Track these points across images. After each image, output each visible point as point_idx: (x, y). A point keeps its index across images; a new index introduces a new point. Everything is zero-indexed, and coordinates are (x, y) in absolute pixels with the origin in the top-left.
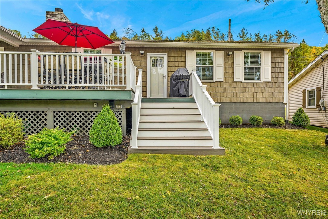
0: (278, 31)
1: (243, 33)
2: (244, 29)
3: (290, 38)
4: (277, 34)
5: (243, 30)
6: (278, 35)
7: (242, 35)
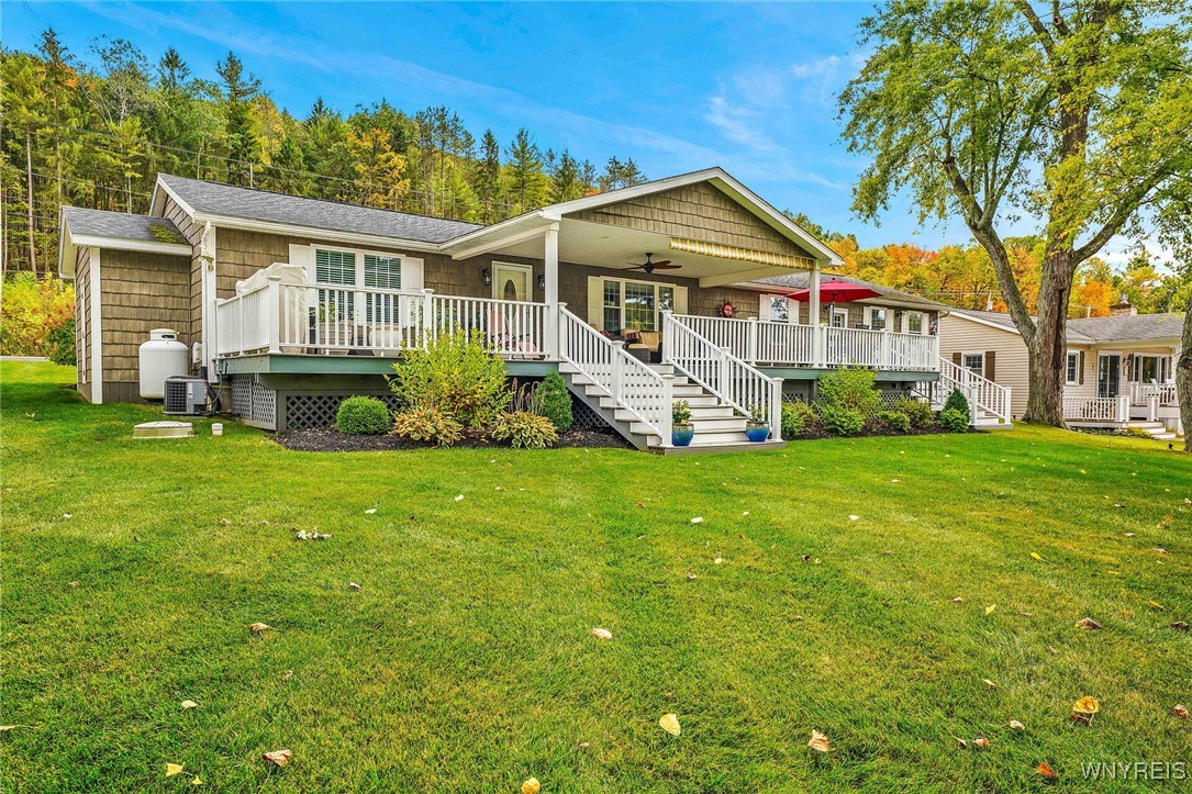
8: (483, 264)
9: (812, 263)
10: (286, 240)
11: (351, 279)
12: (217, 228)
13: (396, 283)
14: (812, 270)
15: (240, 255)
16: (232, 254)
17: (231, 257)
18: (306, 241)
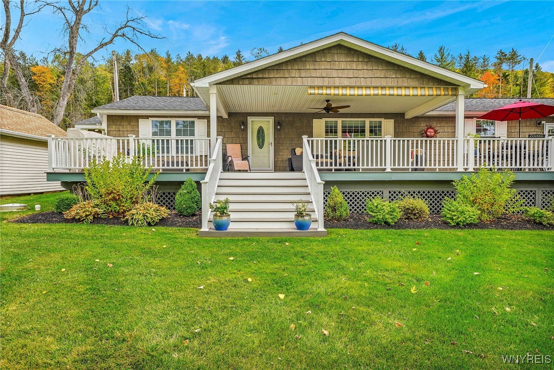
0: (501, 52)
1: (442, 55)
2: (443, 49)
3: (519, 62)
4: (498, 55)
5: (441, 50)
6: (499, 59)
7: (439, 57)
8: (242, 119)
9: (456, 89)
10: (137, 118)
11: (169, 133)
12: (108, 116)
13: (192, 134)
14: (456, 95)
15: (117, 127)
16: (114, 126)
17: (113, 128)
18: (147, 117)
